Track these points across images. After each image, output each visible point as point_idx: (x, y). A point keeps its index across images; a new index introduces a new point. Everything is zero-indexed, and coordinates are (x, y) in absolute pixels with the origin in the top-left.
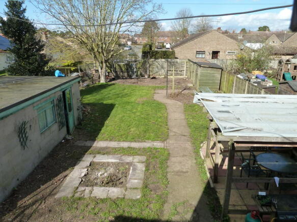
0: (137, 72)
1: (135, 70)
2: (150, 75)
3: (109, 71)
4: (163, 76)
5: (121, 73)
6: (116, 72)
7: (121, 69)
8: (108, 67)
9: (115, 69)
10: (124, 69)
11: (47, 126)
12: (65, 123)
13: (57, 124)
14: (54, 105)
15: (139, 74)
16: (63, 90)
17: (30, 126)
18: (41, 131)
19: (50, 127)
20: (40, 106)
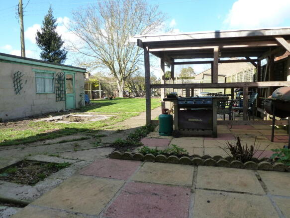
3: (131, 91)
5: (141, 93)
6: (136, 92)
7: (141, 89)
8: (129, 88)
9: (136, 89)
10: (143, 90)
11: (44, 91)
12: (64, 99)
13: (54, 94)
14: (54, 78)
15: (156, 94)
16: (65, 71)
17: (26, 81)
18: (37, 92)
19: (47, 93)
20: (39, 71)
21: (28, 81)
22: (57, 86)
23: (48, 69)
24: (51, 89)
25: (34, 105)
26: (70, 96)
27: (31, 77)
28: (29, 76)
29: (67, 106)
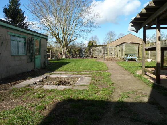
0: (85, 55)
1: (84, 53)
2: (92, 56)
3: (68, 54)
4: (101, 57)
5: (76, 55)
6: (72, 55)
7: (76, 53)
8: (68, 52)
9: (72, 53)
10: (77, 53)
11: (18, 54)
12: (34, 60)
13: (26, 56)
14: (26, 42)
15: (86, 56)
16: (34, 37)
17: (2, 43)
18: (12, 54)
19: (20, 55)
20: (13, 34)
21: (4, 43)
22: (28, 49)
23: (21, 34)
24: (24, 52)
25: (9, 67)
26: (38, 58)
27: (6, 39)
28: (5, 38)
29: (36, 66)
